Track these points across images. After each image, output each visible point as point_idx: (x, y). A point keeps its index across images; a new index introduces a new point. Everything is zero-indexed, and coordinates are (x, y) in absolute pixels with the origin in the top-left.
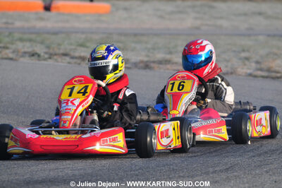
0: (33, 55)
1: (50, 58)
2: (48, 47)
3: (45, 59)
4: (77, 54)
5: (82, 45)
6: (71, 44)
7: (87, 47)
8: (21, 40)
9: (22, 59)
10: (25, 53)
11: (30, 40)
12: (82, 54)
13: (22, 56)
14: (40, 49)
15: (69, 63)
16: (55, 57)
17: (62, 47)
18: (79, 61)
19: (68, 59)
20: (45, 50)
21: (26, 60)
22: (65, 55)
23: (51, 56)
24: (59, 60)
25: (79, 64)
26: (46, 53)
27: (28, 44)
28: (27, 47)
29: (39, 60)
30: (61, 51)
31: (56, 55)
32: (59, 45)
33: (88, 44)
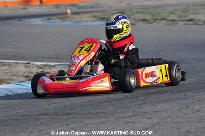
0: (144, 21)
1: (154, 22)
2: (153, 16)
3: (151, 23)
4: (170, 18)
5: (172, 13)
6: (166, 13)
7: (176, 14)
8: (137, 13)
9: (139, 24)
10: (140, 20)
11: (142, 13)
12: (173, 18)
13: (138, 22)
14: (148, 17)
15: (166, 24)
16: (157, 21)
17: (160, 15)
18: (171, 22)
19: (164, 22)
20: (151, 18)
21: (141, 24)
22: (163, 19)
23: (155, 20)
24: (160, 22)
25: (171, 24)
26: (152, 19)
27: (141, 15)
28: (141, 17)
29: (148, 23)
30: (160, 18)
31: (157, 20)
32: (159, 14)
33: (176, 12)
